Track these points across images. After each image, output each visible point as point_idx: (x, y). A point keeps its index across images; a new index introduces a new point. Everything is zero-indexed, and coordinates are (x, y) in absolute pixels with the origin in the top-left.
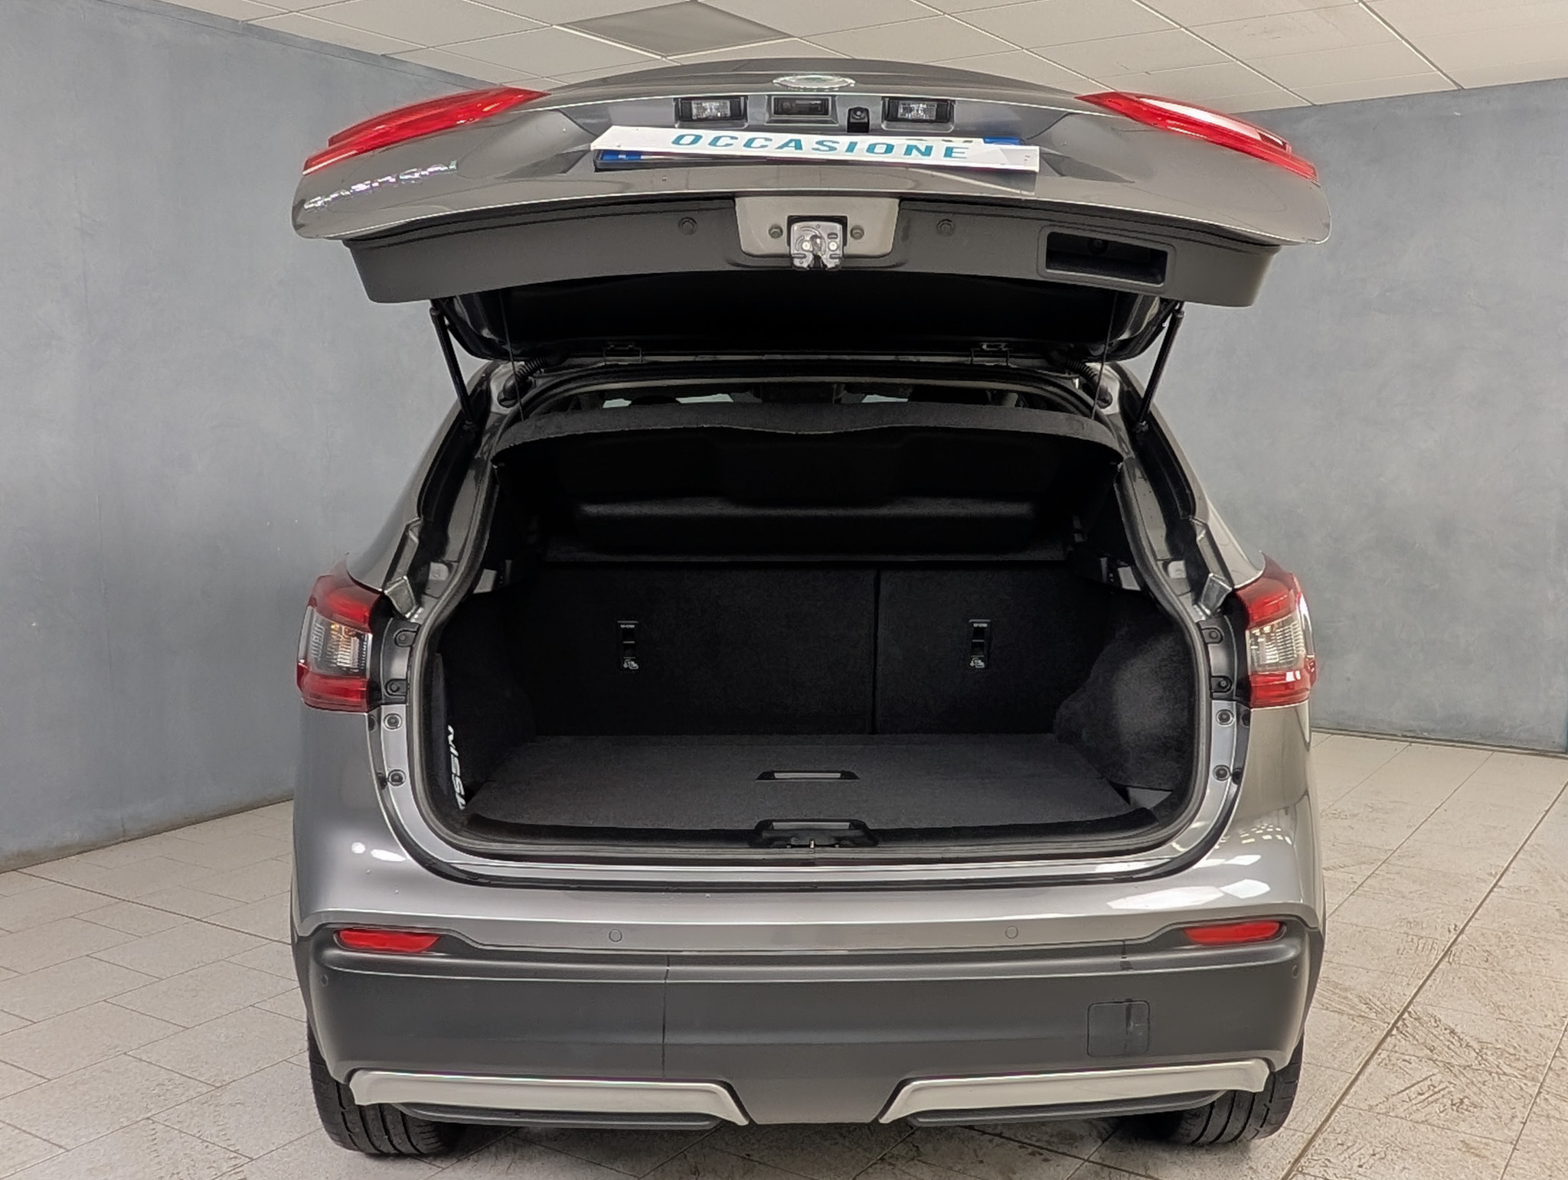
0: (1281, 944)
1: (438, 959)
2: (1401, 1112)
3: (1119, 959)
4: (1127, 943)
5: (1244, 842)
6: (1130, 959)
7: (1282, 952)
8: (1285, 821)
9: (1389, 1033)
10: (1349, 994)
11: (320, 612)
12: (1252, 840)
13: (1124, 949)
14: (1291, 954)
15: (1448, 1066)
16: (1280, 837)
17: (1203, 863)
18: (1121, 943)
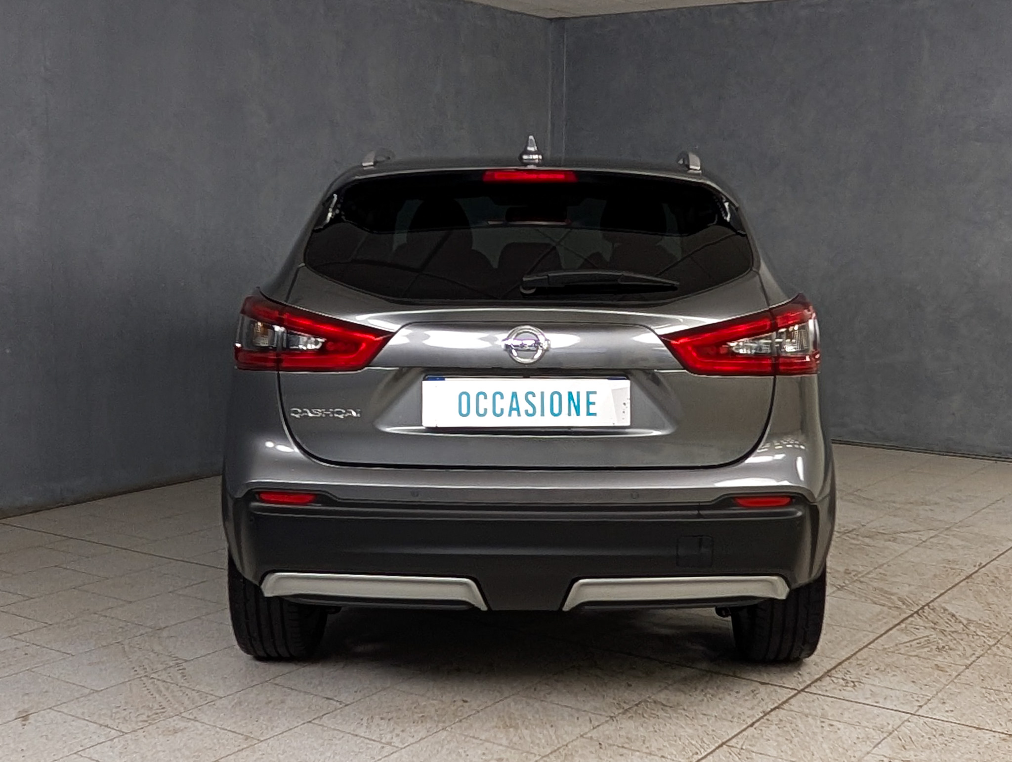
0: (792, 508)
1: (318, 507)
2: (902, 651)
3: (696, 512)
4: (701, 504)
5: (776, 448)
6: (702, 512)
7: (796, 513)
8: (802, 438)
9: (912, 616)
10: (892, 597)
11: (248, 316)
12: (781, 447)
13: (700, 507)
14: (799, 514)
15: (942, 632)
16: (797, 446)
17: (751, 460)
18: (698, 504)
